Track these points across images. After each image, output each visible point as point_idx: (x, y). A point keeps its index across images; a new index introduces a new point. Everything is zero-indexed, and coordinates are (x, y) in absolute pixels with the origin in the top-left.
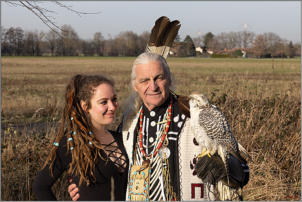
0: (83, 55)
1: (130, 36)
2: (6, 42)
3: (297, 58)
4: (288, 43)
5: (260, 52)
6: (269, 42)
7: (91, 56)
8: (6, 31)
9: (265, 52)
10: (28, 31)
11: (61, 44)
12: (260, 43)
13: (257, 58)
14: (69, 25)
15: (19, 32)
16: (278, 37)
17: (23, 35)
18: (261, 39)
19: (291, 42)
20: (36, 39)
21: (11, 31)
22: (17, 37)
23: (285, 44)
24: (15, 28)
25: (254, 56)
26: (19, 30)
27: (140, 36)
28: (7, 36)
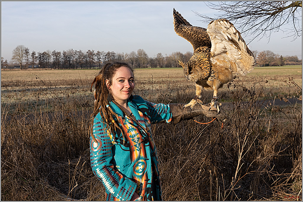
0: (150, 67)
1: (179, 55)
2: (105, 61)
3: (285, 66)
4: (280, 57)
5: (262, 63)
6: (267, 56)
7: (156, 68)
8: (106, 54)
9: (265, 63)
10: (118, 54)
11: (137, 61)
12: (261, 57)
13: (260, 67)
14: (142, 49)
15: (113, 54)
16: (272, 53)
17: (115, 56)
18: (262, 55)
19: (281, 56)
20: (123, 58)
21: (109, 53)
22: (112, 57)
23: (277, 57)
24: (111, 52)
25: (258, 66)
26: (113, 53)
27: (185, 55)
28: (106, 57)
